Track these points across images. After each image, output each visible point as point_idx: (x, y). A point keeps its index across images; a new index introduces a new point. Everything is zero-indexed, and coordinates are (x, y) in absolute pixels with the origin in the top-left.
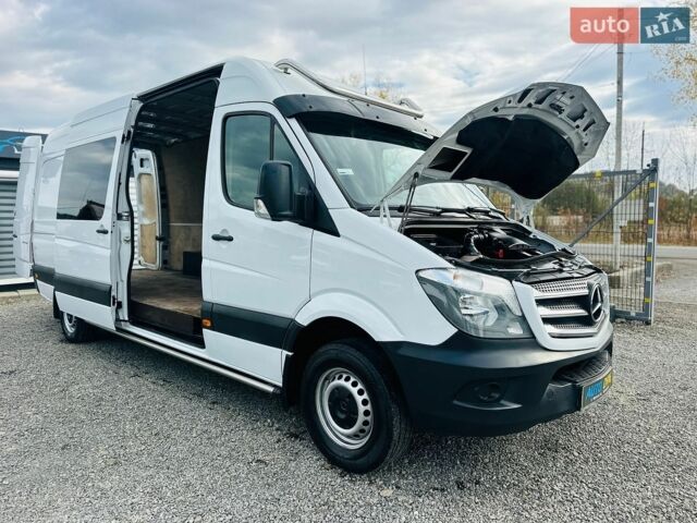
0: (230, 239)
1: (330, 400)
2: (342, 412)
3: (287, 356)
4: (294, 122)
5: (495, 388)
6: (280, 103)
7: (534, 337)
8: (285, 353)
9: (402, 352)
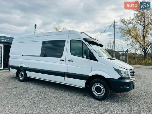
0: (73, 61)
1: (95, 89)
2: (98, 90)
3: (86, 82)
4: (87, 43)
5: (126, 85)
6: (84, 39)
7: (129, 77)
8: (85, 81)
9: (111, 80)
